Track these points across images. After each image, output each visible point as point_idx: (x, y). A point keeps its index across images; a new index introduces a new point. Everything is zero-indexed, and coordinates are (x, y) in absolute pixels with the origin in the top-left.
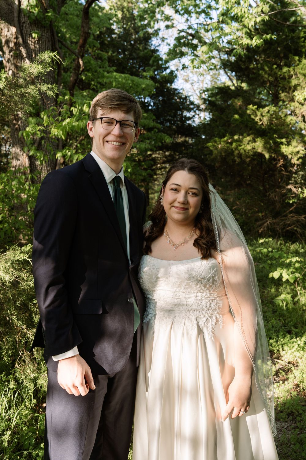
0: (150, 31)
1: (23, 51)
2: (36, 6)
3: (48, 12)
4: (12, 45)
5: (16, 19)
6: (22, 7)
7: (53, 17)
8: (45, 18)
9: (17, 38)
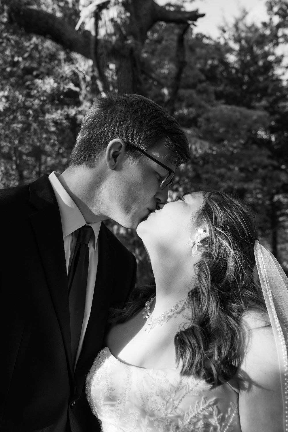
0: (271, 58)
1: (99, 84)
2: (115, 34)
3: (127, 40)
4: (88, 78)
5: (92, 51)
6: (99, 37)
7: (133, 45)
8: (124, 46)
9: (93, 71)
